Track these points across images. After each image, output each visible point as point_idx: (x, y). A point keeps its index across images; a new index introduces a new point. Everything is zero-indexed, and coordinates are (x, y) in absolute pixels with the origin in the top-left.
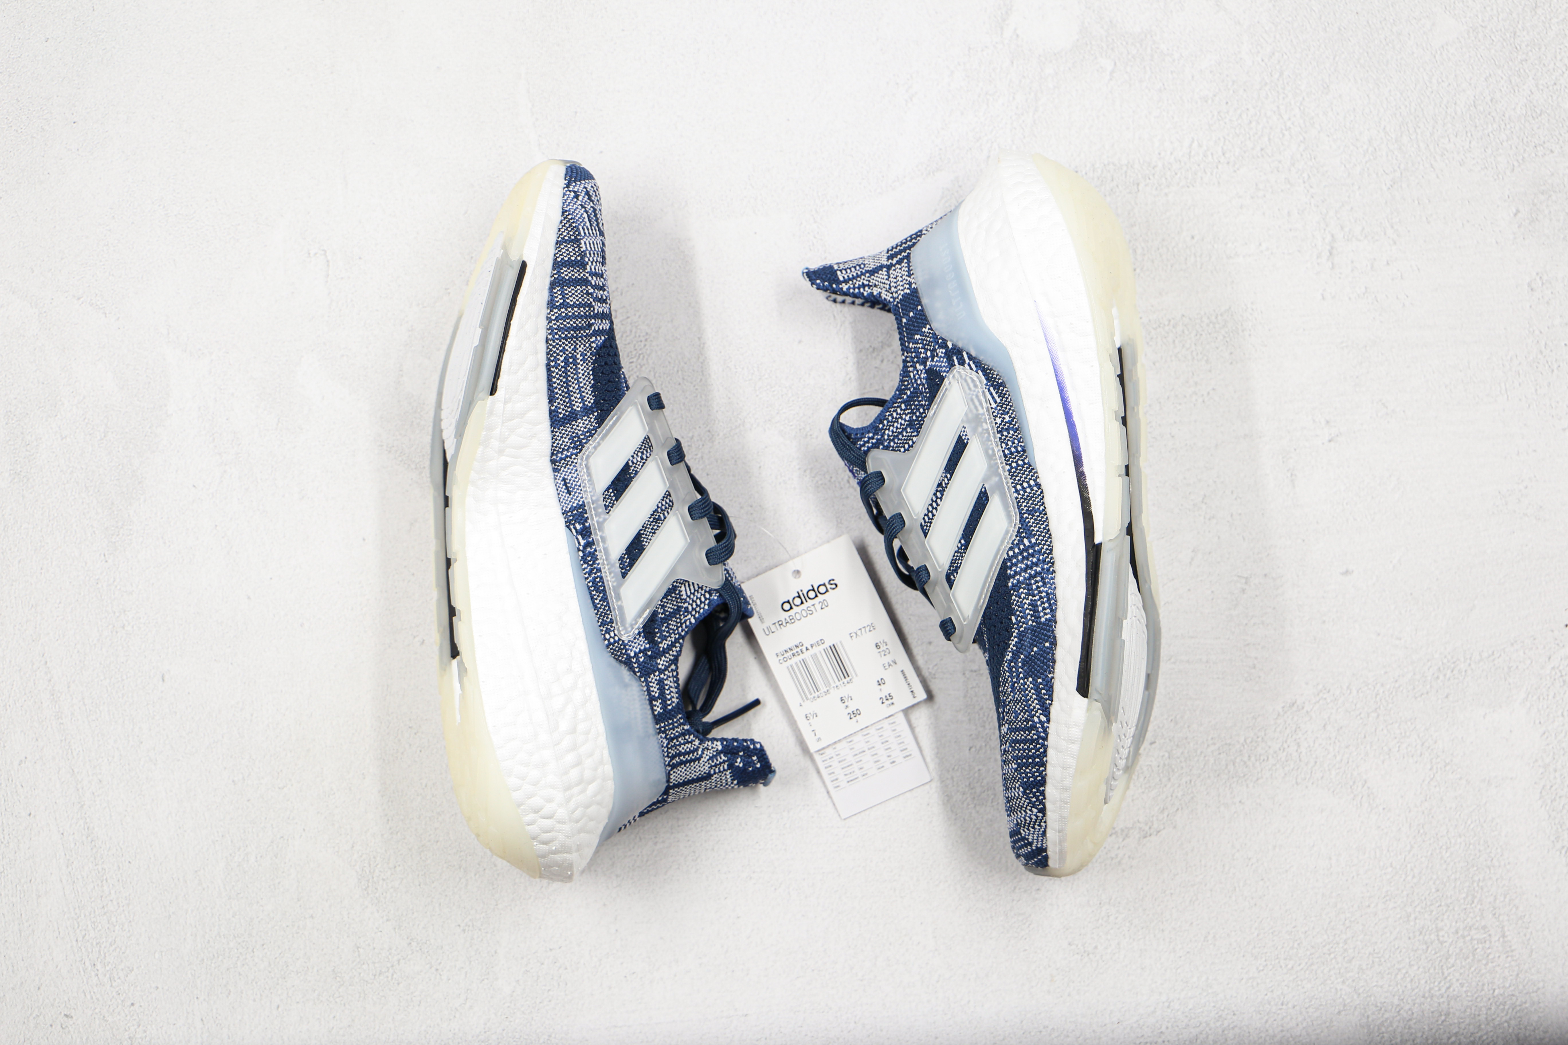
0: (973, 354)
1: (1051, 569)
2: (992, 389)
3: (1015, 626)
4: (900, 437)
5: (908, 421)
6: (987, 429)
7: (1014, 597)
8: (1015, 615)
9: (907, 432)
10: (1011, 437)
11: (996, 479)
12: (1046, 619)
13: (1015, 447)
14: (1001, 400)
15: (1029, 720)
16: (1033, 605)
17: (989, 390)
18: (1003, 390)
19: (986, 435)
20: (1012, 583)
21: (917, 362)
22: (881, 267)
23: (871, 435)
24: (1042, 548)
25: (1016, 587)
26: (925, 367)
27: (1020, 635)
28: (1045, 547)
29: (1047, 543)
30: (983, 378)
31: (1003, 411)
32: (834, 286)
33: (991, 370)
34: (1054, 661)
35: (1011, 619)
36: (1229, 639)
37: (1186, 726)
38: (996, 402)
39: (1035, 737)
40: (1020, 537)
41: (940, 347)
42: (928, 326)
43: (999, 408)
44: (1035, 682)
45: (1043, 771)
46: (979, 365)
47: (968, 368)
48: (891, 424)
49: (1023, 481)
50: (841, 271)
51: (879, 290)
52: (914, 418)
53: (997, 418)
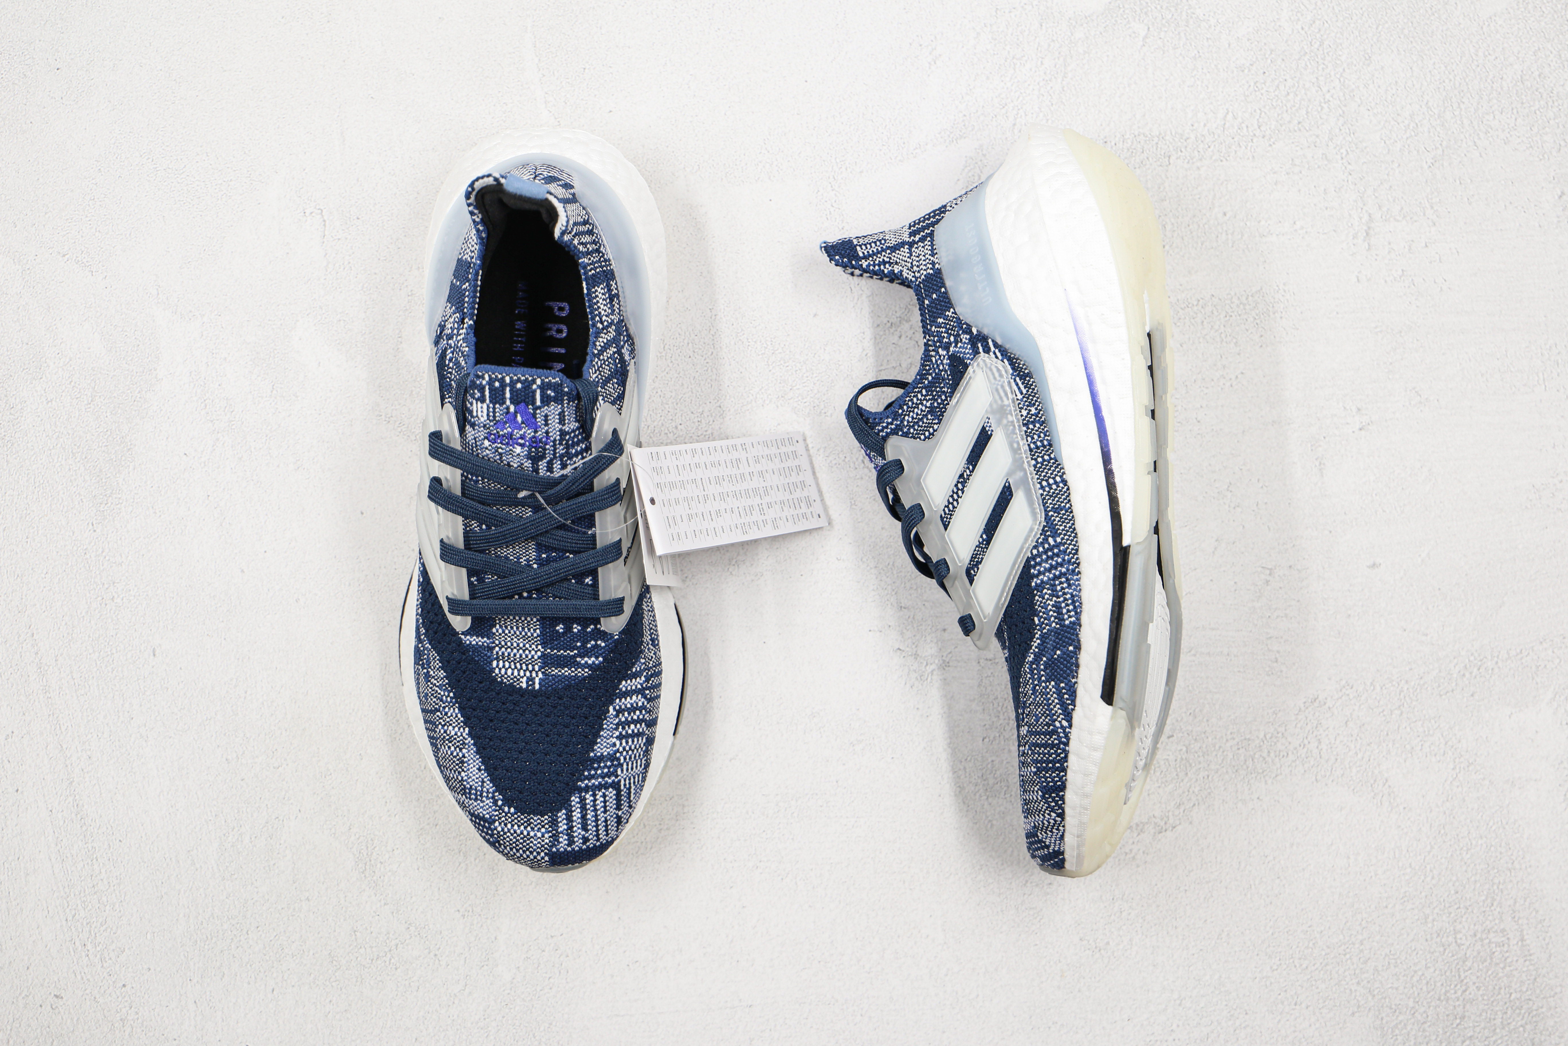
0: (999, 342)
1: (1077, 570)
2: (1018, 379)
3: (1038, 627)
4: (921, 423)
5: (929, 407)
6: (1013, 422)
7: (1037, 598)
8: (1038, 616)
9: (927, 419)
10: (1037, 431)
11: (1021, 474)
12: (1071, 622)
13: (1041, 441)
14: (1028, 391)
15: (1051, 725)
16: (1058, 607)
17: (1015, 380)
18: (1029, 381)
19: (1011, 427)
20: (1036, 583)
21: (939, 347)
22: (903, 244)
23: (890, 420)
24: (1068, 548)
25: (1040, 587)
26: (948, 352)
27: (1043, 637)
28: (1071, 547)
29: (1073, 543)
30: (1009, 367)
31: (1030, 402)
32: (854, 262)
33: (1017, 359)
34: (1078, 666)
35: (1033, 620)
36: (1251, 631)
37: (1205, 720)
38: (1022, 393)
39: (1056, 742)
40: (1045, 535)
41: (965, 332)
42: (952, 310)
43: (1025, 399)
44: (1057, 686)
45: (1063, 776)
46: (1005, 354)
47: (993, 356)
48: (911, 409)
49: (1049, 477)
50: (860, 246)
51: (900, 268)
52: (936, 404)
53: (1022, 411)
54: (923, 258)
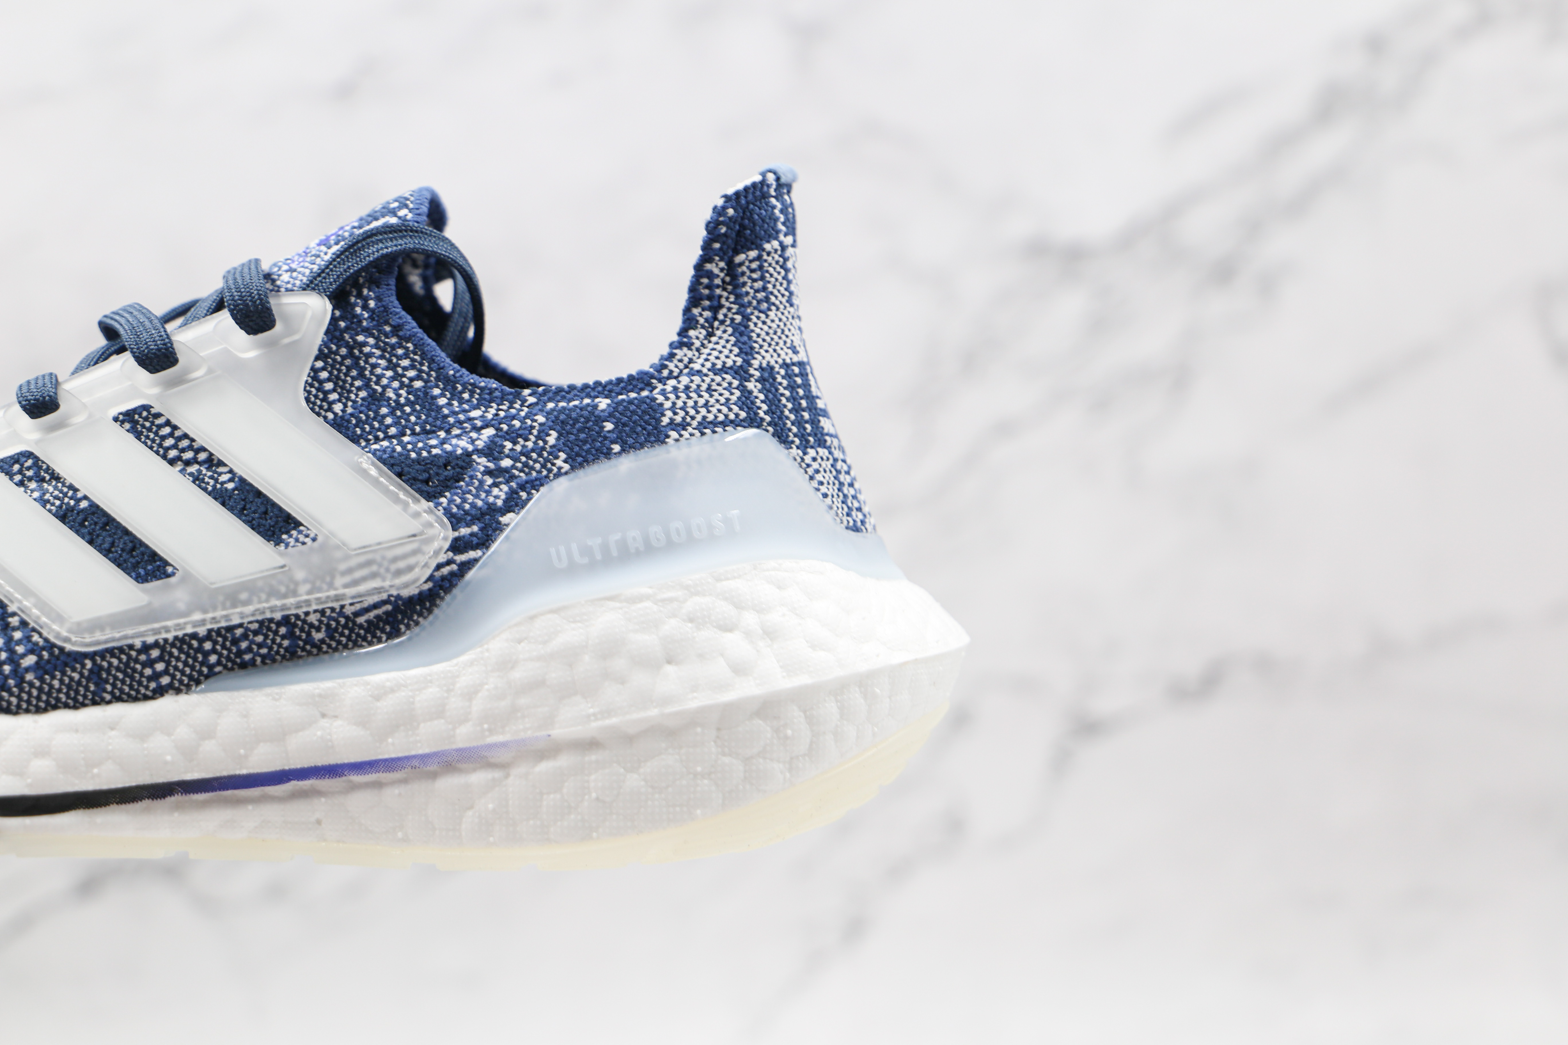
0: (470, 575)
2: (389, 607)
4: (354, 373)
5: (383, 394)
6: (295, 593)
9: (359, 389)
10: (273, 641)
11: (185, 604)
13: (249, 650)
14: (361, 626)
17: (385, 602)
19: (283, 589)
22: (747, 351)
23: (372, 304)
24: (11, 694)
28: (14, 700)
30: (415, 591)
31: (336, 630)
32: (721, 245)
33: (430, 611)
38: (357, 614)
40: (43, 649)
41: (512, 494)
42: (566, 467)
43: (342, 621)
46: (445, 585)
47: (442, 558)
48: (387, 352)
49: (168, 663)
50: (759, 258)
51: (697, 344)
52: (384, 410)
53: (318, 615)
54: (701, 402)
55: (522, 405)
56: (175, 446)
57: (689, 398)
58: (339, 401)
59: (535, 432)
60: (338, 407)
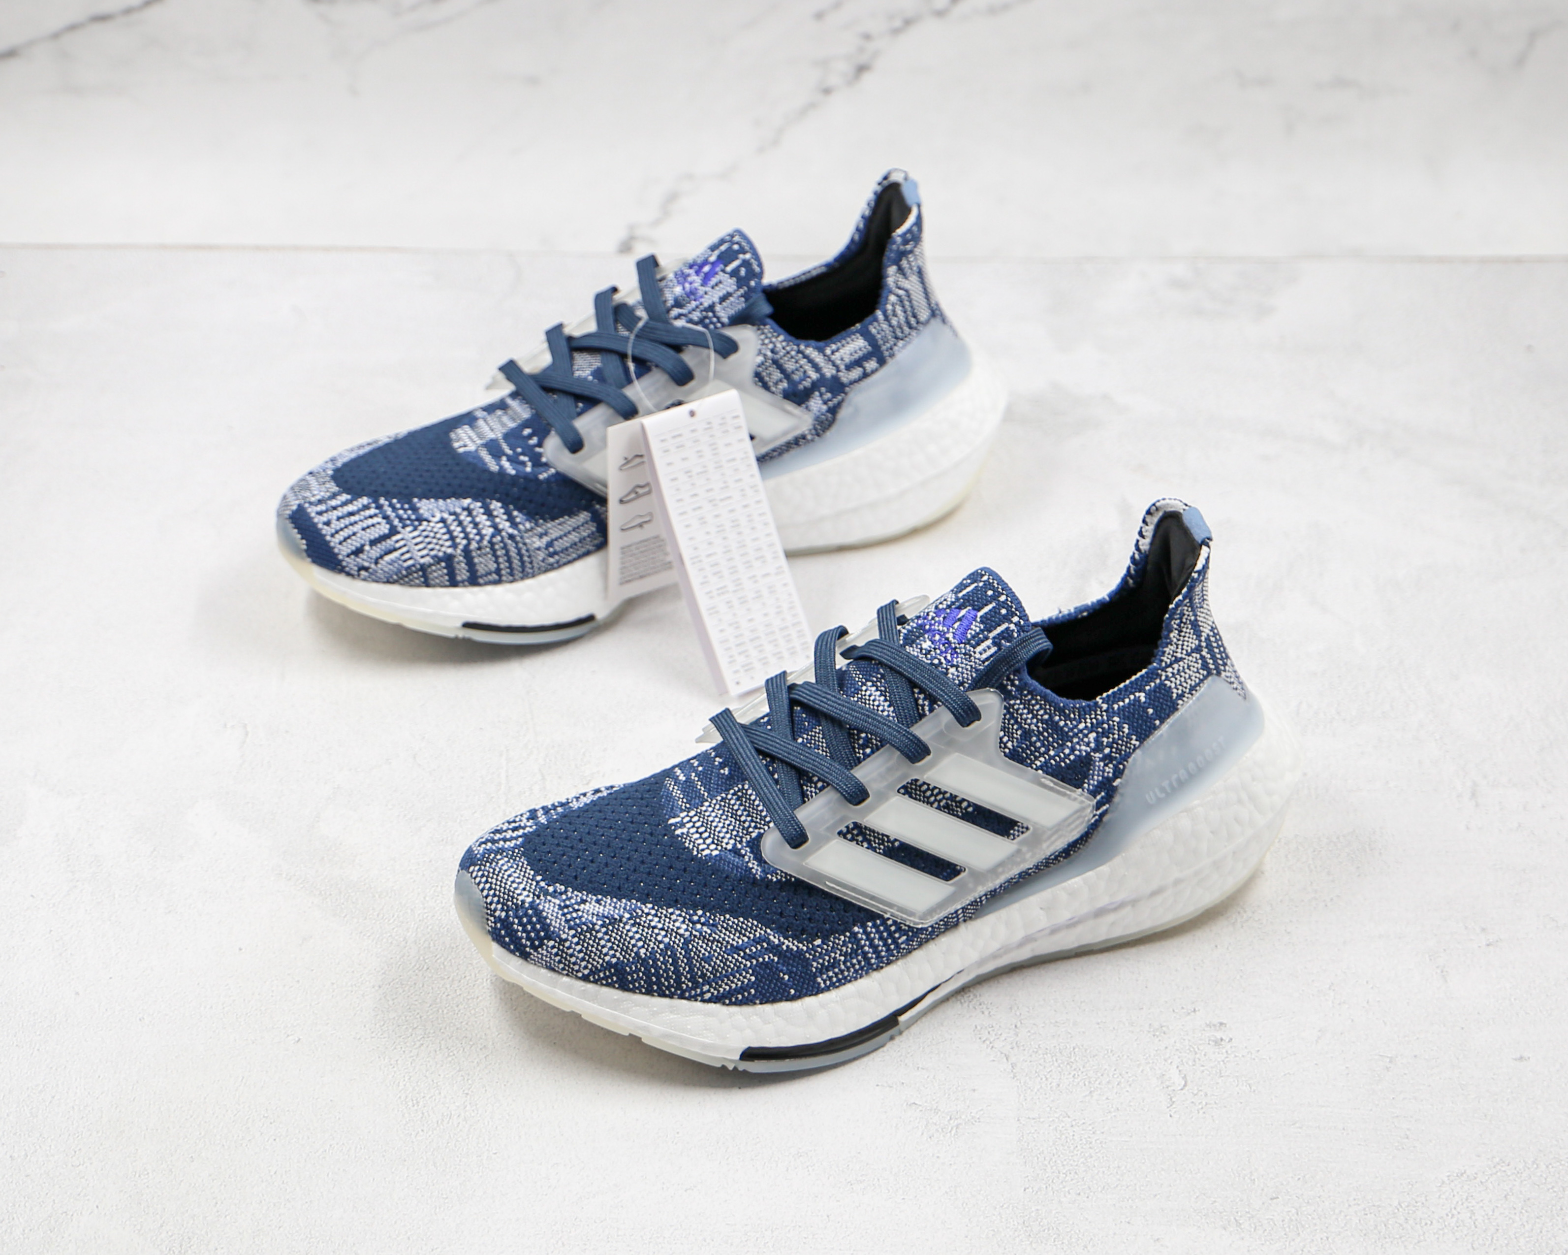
0: (1106, 817)
3: (810, 944)
7: (842, 938)
8: (823, 943)
12: (819, 984)
16: (834, 964)
20: (858, 931)
22: (1199, 634)
23: (1017, 682)
24: (894, 955)
25: (854, 938)
27: (801, 953)
35: (818, 938)
40: (908, 931)
41: (1115, 768)
42: (1137, 743)
44: (751, 985)
45: (640, 990)
46: (1094, 827)
48: (1027, 704)
51: (1175, 640)
52: (1034, 739)
54: (1187, 676)
55: (1101, 712)
56: (932, 795)
57: (1181, 676)
58: (1009, 740)
59: (1116, 728)
60: (1010, 745)
